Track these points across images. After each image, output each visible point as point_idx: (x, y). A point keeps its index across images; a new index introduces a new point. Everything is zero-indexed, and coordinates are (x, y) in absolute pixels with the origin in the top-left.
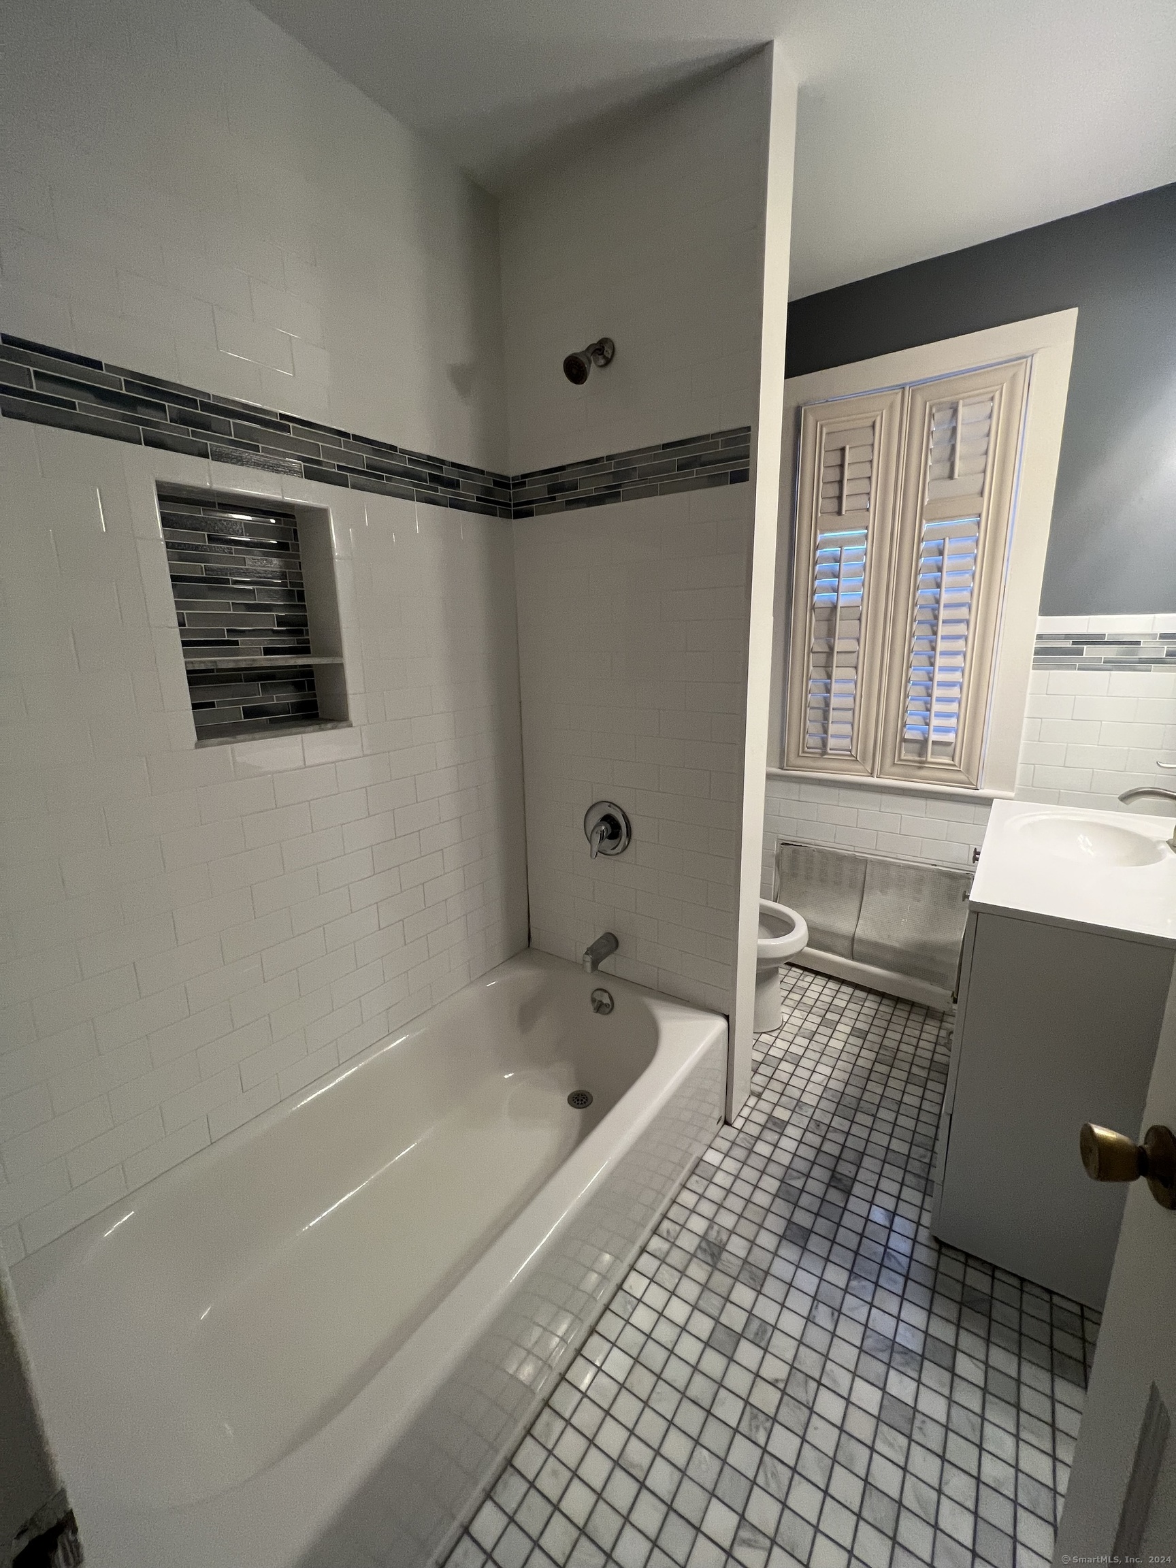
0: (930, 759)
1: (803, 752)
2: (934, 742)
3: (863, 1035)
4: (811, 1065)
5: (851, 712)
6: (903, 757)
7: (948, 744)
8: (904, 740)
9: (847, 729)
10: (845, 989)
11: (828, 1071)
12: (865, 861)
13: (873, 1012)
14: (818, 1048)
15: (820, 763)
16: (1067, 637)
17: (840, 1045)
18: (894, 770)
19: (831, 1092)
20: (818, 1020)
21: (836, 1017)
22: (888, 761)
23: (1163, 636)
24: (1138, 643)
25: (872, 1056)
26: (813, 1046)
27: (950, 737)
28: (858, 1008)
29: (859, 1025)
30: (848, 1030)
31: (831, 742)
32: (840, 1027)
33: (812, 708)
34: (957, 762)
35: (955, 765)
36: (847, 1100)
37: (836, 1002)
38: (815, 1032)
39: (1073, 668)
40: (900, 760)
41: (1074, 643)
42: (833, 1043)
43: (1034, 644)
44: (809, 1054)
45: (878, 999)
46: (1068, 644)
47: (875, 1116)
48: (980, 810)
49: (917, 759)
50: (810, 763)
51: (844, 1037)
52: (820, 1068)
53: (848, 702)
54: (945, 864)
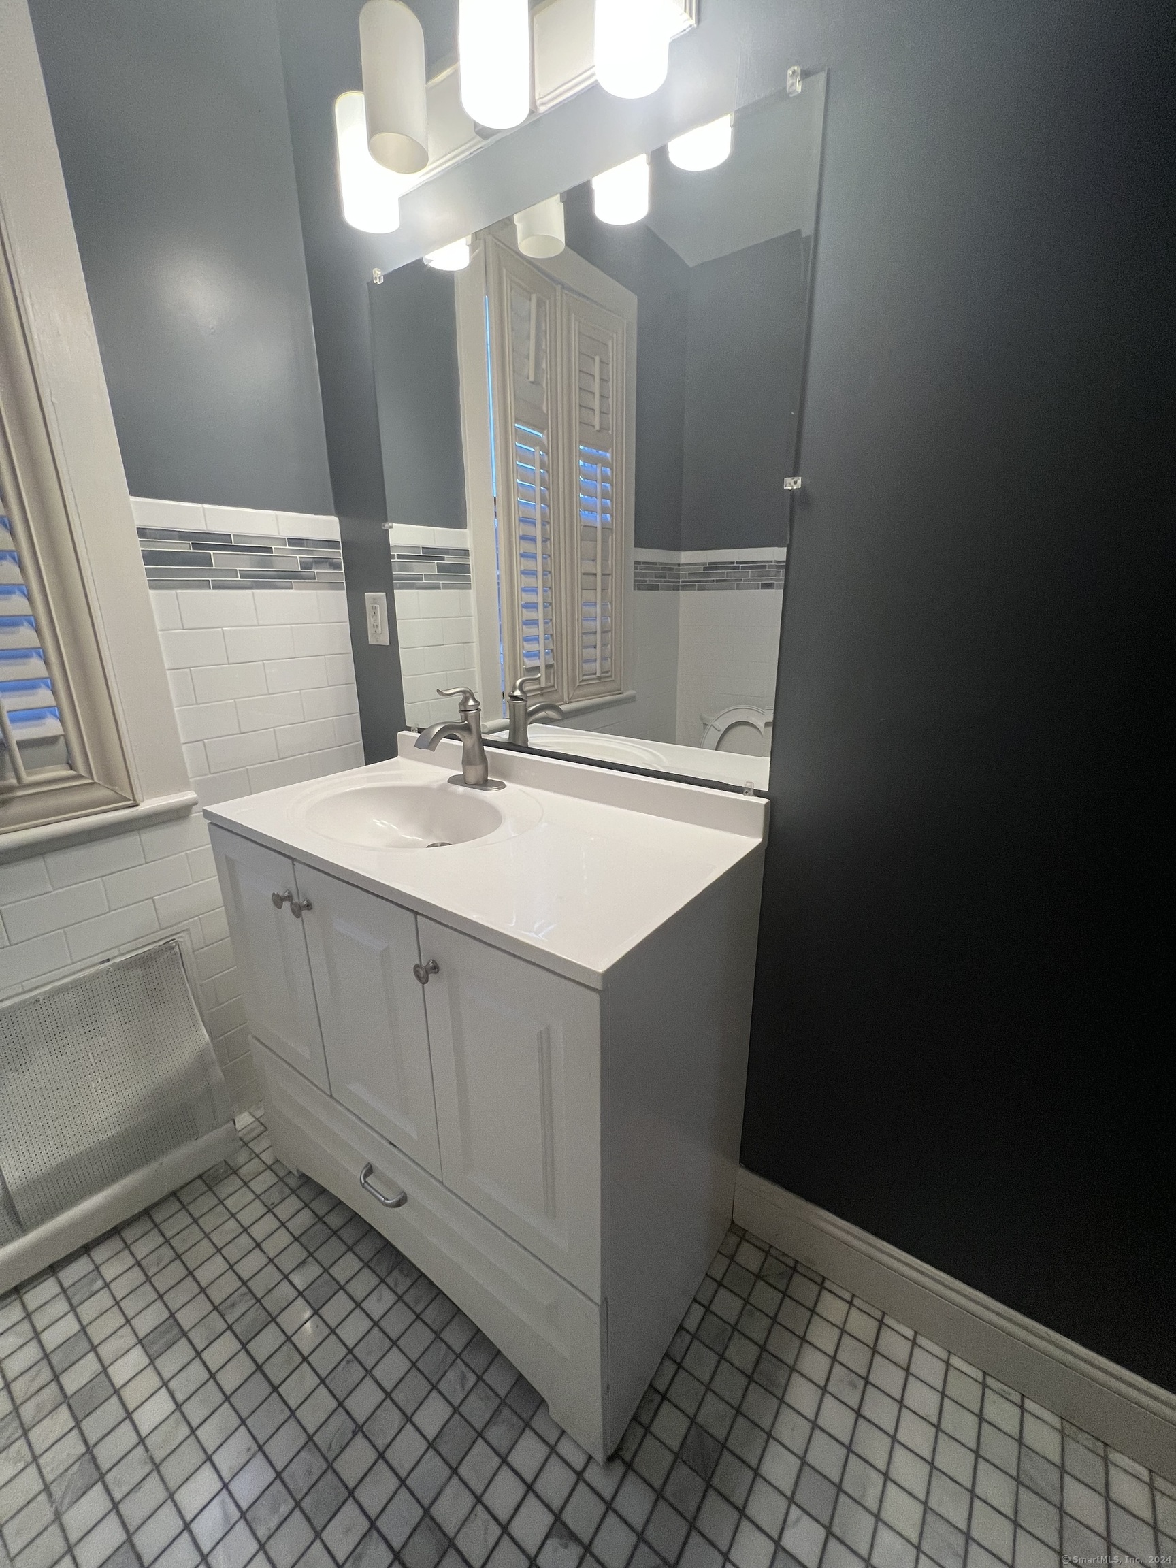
0: (25, 779)
2: (22, 745)
3: (173, 1329)
4: (167, 1522)
7: (51, 741)
10: (33, 1297)
11: (206, 1482)
13: (136, 1276)
14: (135, 1468)
16: (184, 535)
17: (161, 1405)
19: (262, 1509)
20: (63, 1418)
21: (89, 1365)
23: (293, 542)
24: (269, 550)
25: (228, 1344)
26: (120, 1480)
27: (51, 727)
28: (104, 1300)
29: (145, 1324)
30: (137, 1357)
32: (120, 1372)
34: (82, 770)
35: (79, 777)
36: (299, 1477)
37: (52, 1338)
38: (89, 1450)
39: (205, 585)
41: (195, 546)
42: (147, 1418)
43: (137, 548)
44: (134, 1510)
45: (115, 1244)
46: (185, 547)
47: (359, 1429)
51: (150, 1380)
52: (190, 1499)
54: (123, 949)
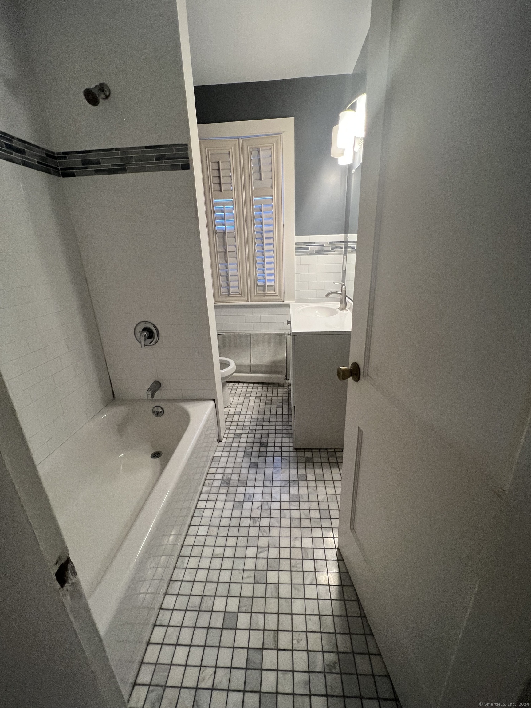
0: (267, 292)
1: (221, 295)
2: (268, 286)
3: (260, 398)
4: (245, 413)
5: (237, 276)
6: (258, 293)
7: (272, 286)
8: (258, 286)
9: (236, 283)
10: (250, 385)
11: (251, 413)
12: (250, 335)
13: (261, 390)
14: (246, 407)
15: (228, 299)
16: (305, 243)
17: (253, 404)
18: (256, 298)
19: (254, 419)
20: (243, 398)
21: (249, 395)
22: (253, 295)
23: (330, 242)
24: (324, 245)
25: (264, 403)
26: (244, 406)
27: (273, 283)
28: (256, 390)
29: (258, 395)
30: (254, 398)
31: (231, 290)
32: (251, 398)
33: (222, 276)
34: (276, 293)
35: (275, 294)
36: (259, 420)
37: (248, 390)
38: (243, 402)
39: (306, 254)
40: (257, 294)
41: (306, 246)
42: (250, 404)
43: (295, 246)
44: (243, 410)
45: (261, 385)
46: (304, 246)
47: (269, 421)
48: (286, 309)
49: (263, 293)
50: (224, 299)
51: (254, 401)
52: (248, 413)
53: (235, 272)
54: (277, 331)
